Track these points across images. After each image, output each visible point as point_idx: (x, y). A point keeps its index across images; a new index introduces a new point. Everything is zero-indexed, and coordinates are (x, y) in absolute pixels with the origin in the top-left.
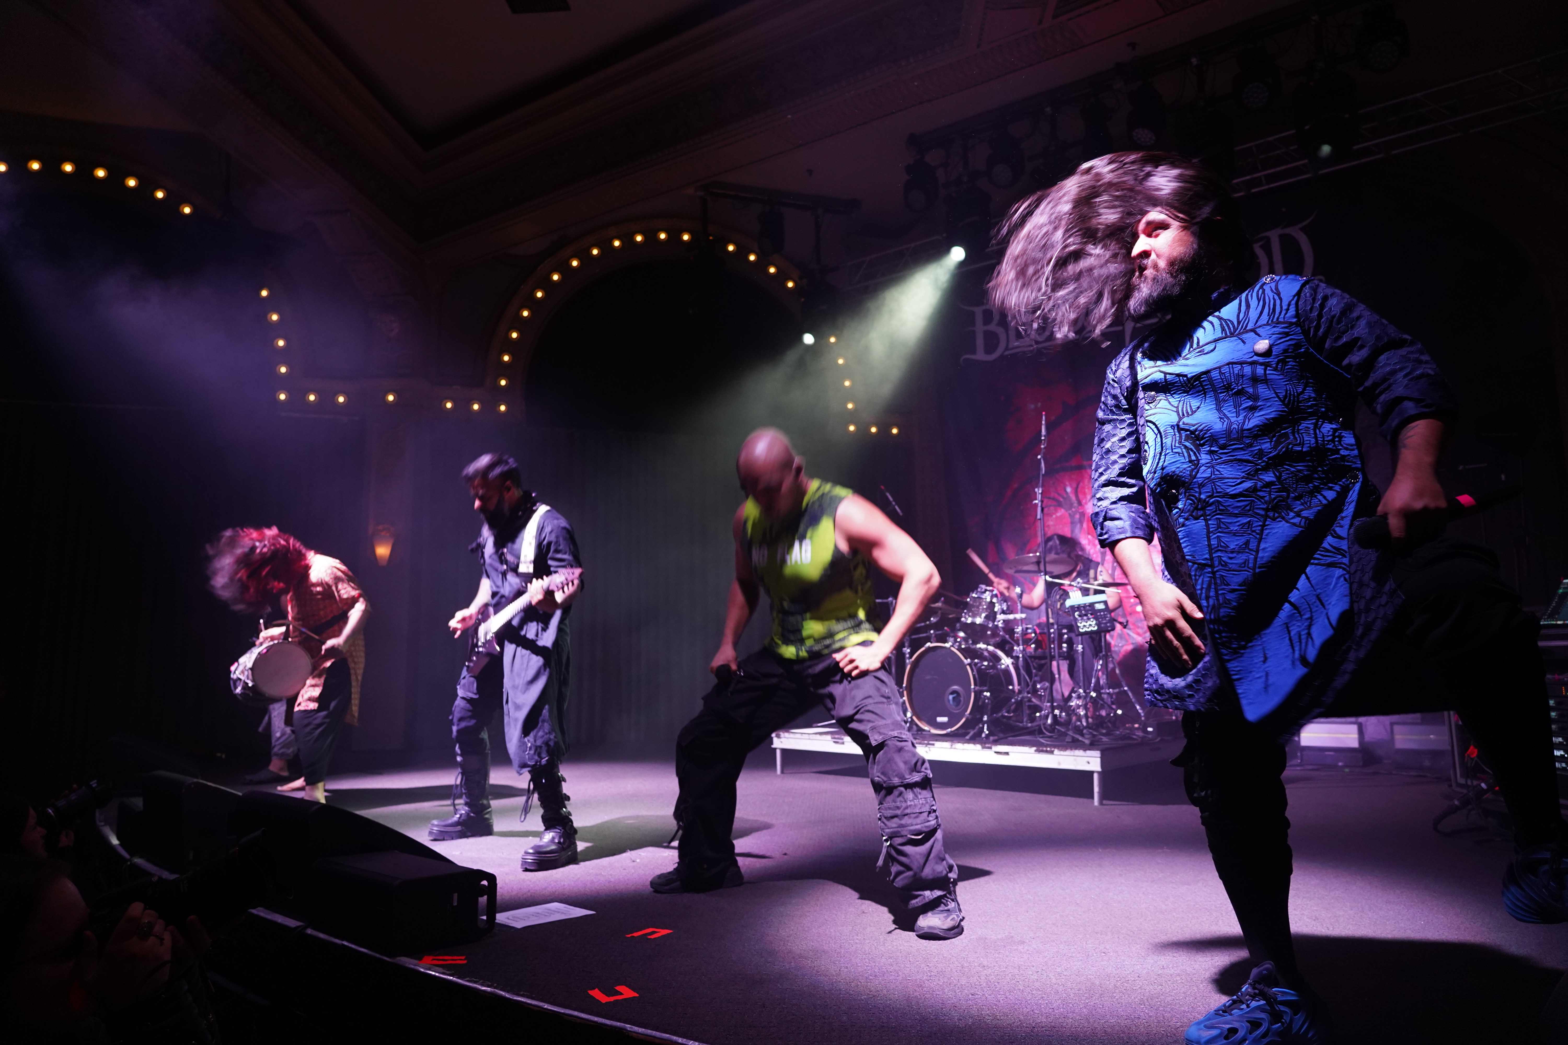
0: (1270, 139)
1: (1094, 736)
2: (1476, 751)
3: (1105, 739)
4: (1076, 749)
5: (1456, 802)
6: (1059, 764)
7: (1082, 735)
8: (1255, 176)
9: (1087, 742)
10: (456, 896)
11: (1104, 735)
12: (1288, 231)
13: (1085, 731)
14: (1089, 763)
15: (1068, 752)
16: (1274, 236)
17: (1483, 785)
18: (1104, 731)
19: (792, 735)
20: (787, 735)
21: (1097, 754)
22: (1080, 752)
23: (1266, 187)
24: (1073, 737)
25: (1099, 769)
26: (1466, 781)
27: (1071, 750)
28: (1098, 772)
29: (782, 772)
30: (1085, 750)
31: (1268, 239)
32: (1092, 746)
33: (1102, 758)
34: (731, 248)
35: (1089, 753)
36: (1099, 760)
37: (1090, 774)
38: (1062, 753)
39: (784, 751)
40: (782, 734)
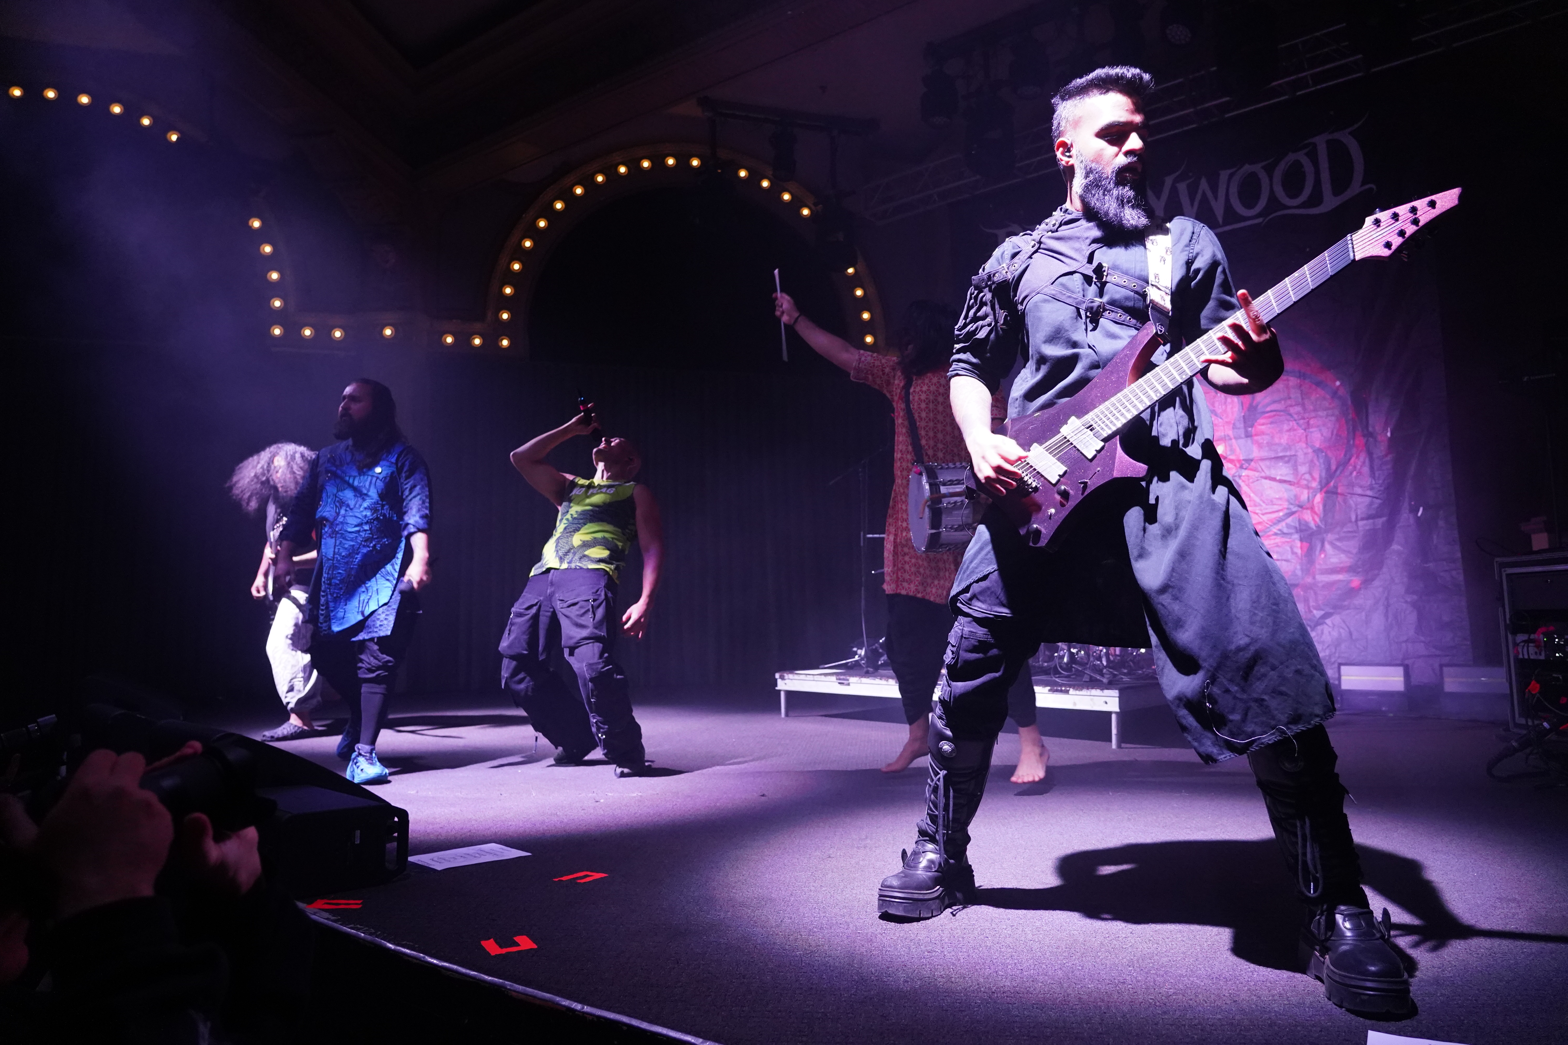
0: (1318, 34)
1: (1115, 675)
2: (1538, 686)
3: (1126, 679)
4: (1092, 688)
5: (1515, 744)
6: (1075, 704)
7: (1102, 675)
8: (1300, 75)
9: (1105, 681)
10: (358, 833)
11: (1125, 674)
12: (1336, 136)
13: (1105, 671)
14: (1106, 703)
15: (1084, 692)
16: (1320, 142)
17: (1545, 724)
18: (1125, 671)
19: (796, 677)
20: (791, 676)
21: (1115, 693)
22: (1097, 692)
23: (1313, 89)
24: (1091, 677)
25: (1117, 709)
26: (1527, 722)
27: (1088, 689)
28: (1116, 713)
29: (787, 715)
30: (1102, 690)
31: (1315, 145)
32: (1110, 686)
33: (1120, 697)
34: (743, 174)
35: (1107, 692)
36: (1117, 699)
37: (1109, 714)
38: (1078, 692)
39: (789, 693)
40: (786, 676)
